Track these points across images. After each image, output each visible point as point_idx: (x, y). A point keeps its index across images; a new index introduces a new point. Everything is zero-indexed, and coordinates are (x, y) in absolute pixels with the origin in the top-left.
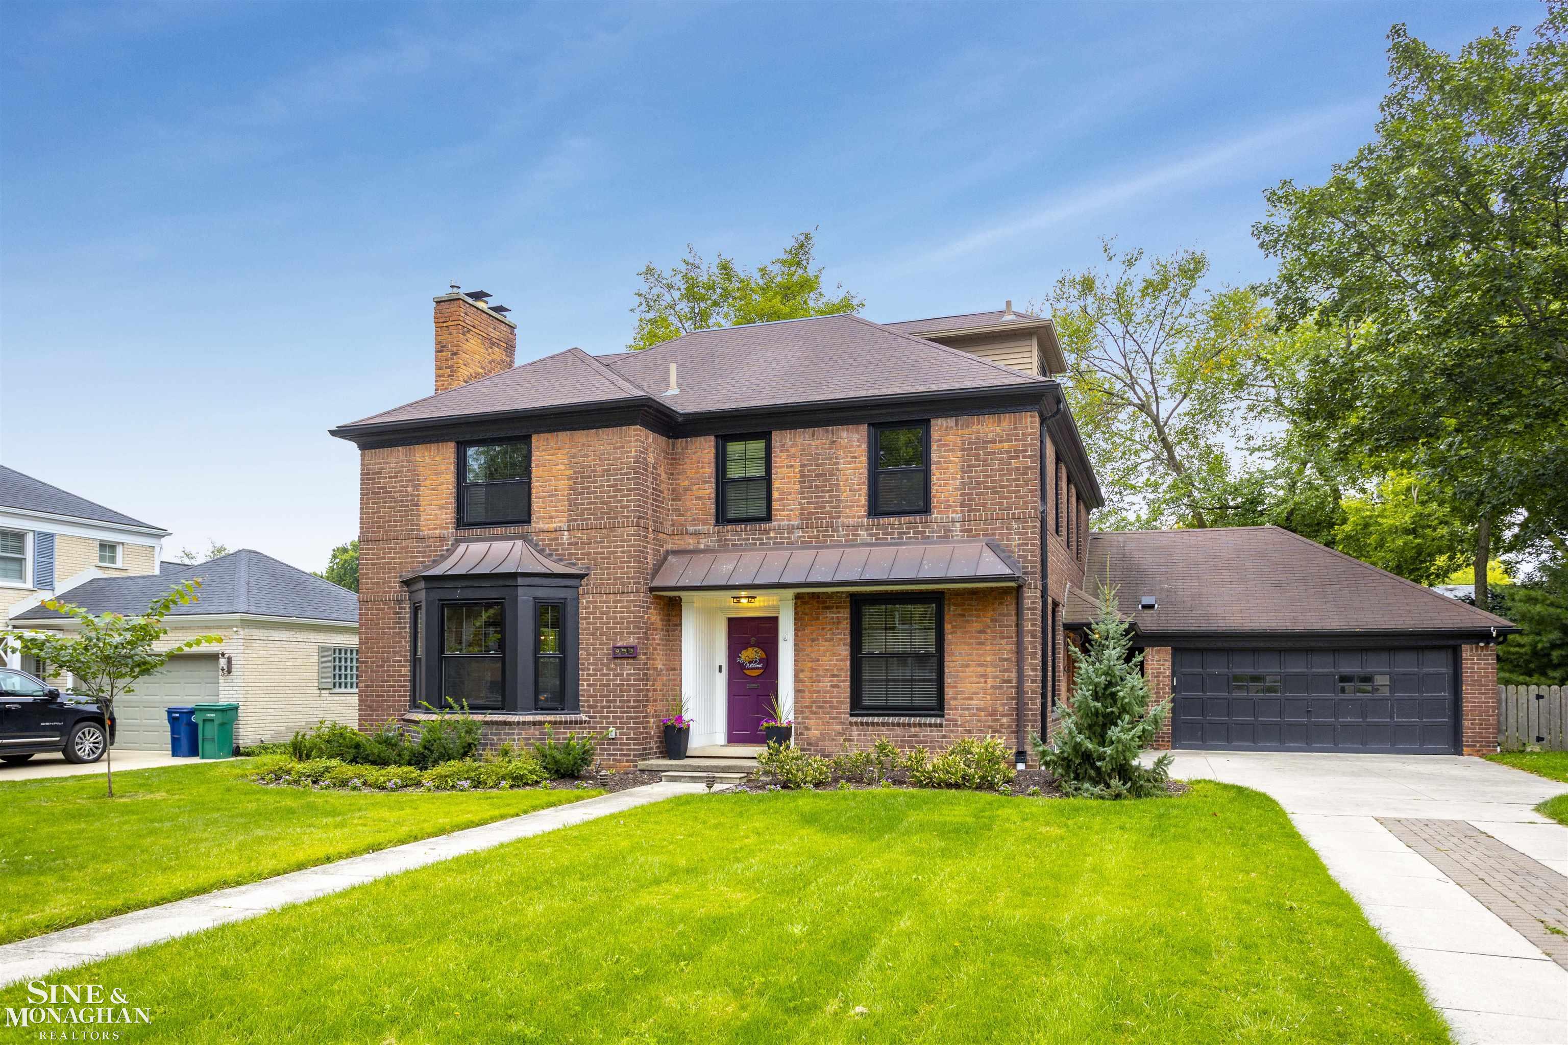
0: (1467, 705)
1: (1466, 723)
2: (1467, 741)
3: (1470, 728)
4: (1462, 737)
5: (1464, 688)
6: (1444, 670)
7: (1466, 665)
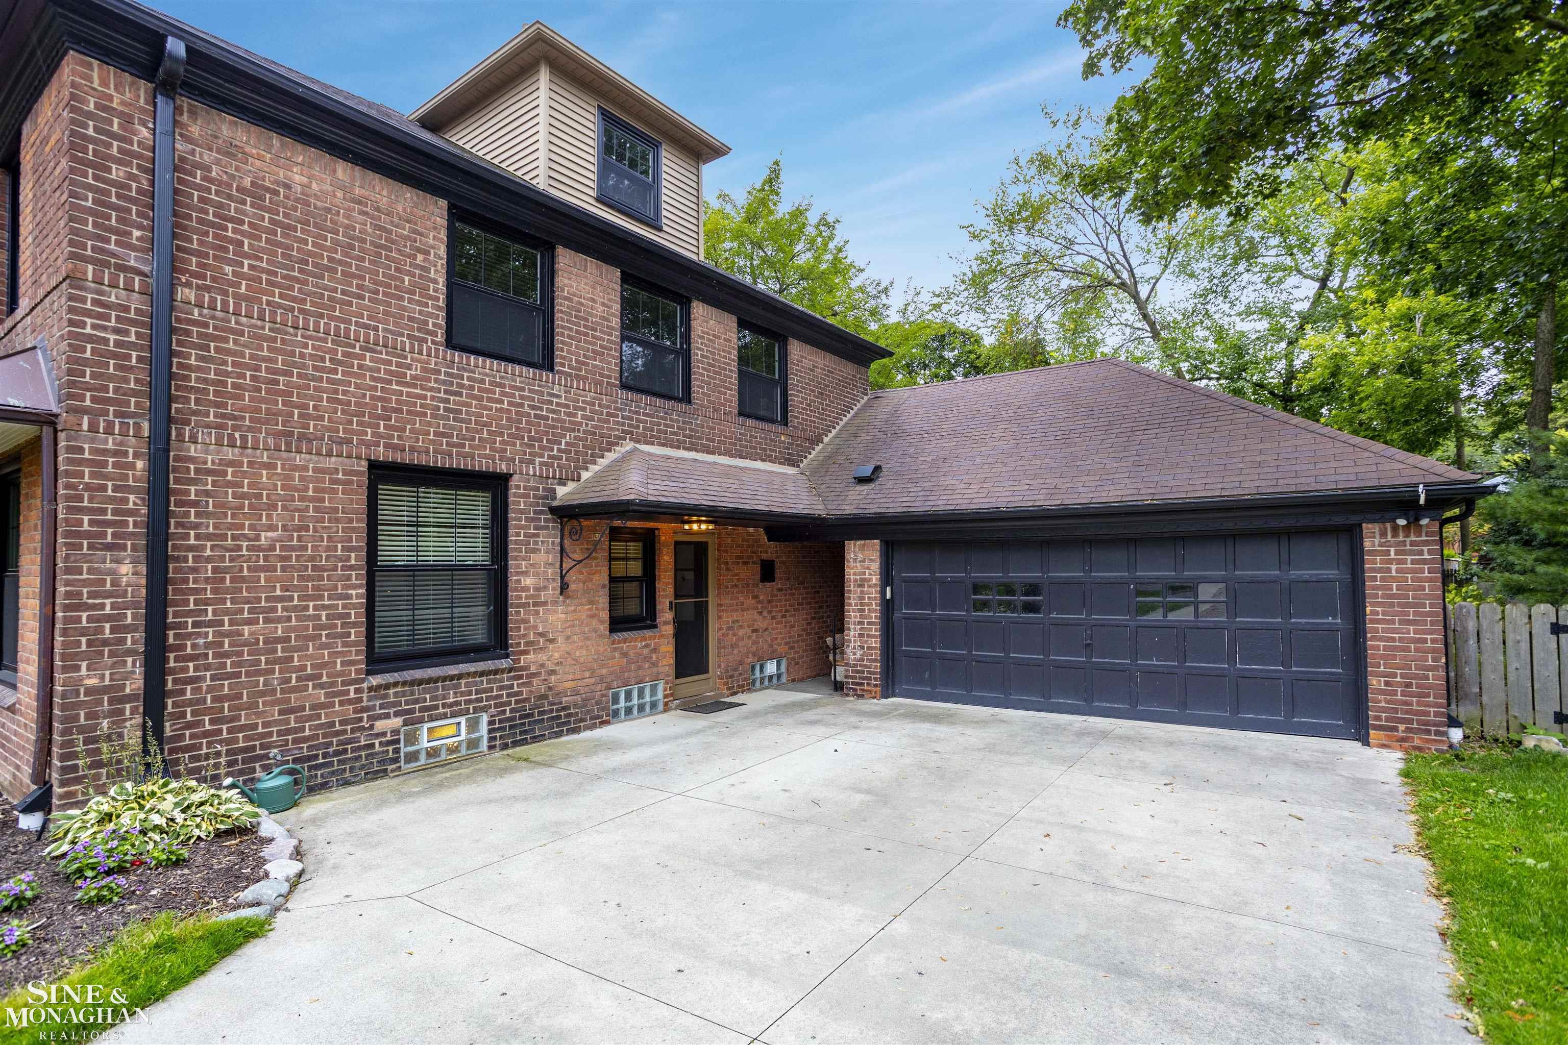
0: (1375, 645)
1: (1375, 682)
2: (1378, 718)
3: (1382, 692)
4: (1367, 708)
5: (1368, 609)
6: (1331, 573)
7: (1372, 564)
